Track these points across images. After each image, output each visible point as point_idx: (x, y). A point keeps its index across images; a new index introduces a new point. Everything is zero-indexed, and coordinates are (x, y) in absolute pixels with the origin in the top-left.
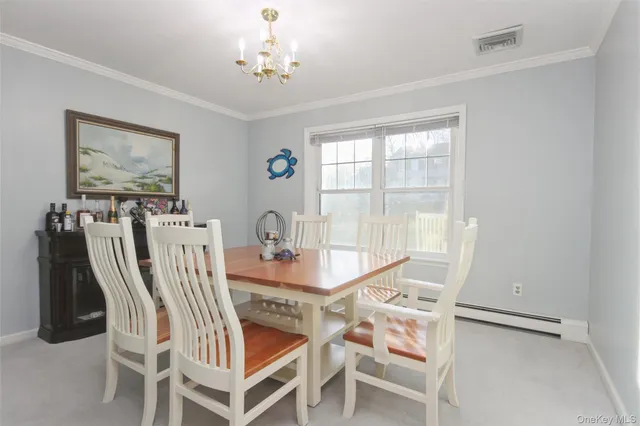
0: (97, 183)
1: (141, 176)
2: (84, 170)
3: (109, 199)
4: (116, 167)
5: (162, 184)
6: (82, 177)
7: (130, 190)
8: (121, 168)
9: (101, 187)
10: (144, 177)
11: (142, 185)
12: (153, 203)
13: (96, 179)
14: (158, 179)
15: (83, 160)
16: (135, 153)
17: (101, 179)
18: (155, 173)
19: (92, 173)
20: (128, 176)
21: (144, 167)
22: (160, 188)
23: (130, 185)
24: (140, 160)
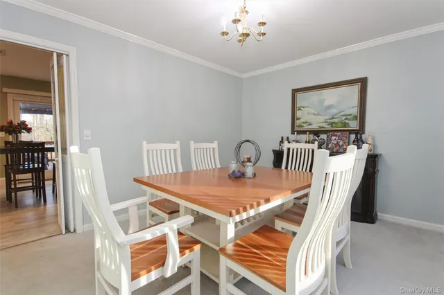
0: (304, 125)
1: (331, 117)
2: (298, 119)
3: (306, 134)
4: (315, 114)
5: (347, 121)
6: (298, 122)
7: (323, 127)
8: (317, 115)
9: (306, 127)
10: (333, 118)
11: (331, 124)
12: (336, 135)
13: (304, 123)
14: (344, 118)
15: (299, 114)
16: (327, 103)
17: (306, 123)
18: (342, 114)
19: (302, 120)
20: (322, 119)
21: (334, 111)
22: (345, 125)
23: (323, 125)
24: (329, 107)
